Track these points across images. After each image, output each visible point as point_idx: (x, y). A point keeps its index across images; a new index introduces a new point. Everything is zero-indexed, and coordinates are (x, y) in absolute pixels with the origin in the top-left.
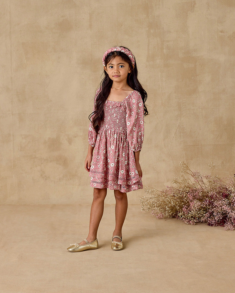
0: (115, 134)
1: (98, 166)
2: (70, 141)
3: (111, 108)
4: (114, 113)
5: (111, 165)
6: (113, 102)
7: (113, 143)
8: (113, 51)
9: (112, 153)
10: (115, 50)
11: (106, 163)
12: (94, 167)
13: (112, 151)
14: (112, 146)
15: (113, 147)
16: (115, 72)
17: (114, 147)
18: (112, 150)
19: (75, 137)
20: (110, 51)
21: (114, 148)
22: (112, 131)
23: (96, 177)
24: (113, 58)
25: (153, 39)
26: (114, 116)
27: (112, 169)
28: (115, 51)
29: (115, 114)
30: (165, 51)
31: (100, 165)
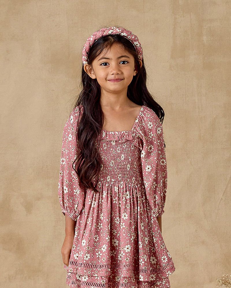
0: (126, 191)
1: (97, 254)
2: (29, 207)
3: (114, 144)
4: (121, 153)
5: (125, 249)
6: (117, 133)
7: (126, 208)
8: (105, 34)
9: (124, 226)
10: (110, 32)
11: (113, 248)
12: (89, 257)
13: (124, 224)
14: (123, 215)
15: (125, 216)
16: (114, 72)
17: (127, 215)
18: (124, 221)
19: (39, 199)
20: (99, 35)
21: (127, 218)
22: (122, 187)
23: (96, 275)
24: (108, 47)
25: (184, 17)
26: (123, 159)
27: (127, 256)
28: (110, 35)
29: (123, 155)
30: (205, 38)
31: (99, 252)
